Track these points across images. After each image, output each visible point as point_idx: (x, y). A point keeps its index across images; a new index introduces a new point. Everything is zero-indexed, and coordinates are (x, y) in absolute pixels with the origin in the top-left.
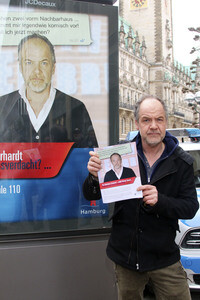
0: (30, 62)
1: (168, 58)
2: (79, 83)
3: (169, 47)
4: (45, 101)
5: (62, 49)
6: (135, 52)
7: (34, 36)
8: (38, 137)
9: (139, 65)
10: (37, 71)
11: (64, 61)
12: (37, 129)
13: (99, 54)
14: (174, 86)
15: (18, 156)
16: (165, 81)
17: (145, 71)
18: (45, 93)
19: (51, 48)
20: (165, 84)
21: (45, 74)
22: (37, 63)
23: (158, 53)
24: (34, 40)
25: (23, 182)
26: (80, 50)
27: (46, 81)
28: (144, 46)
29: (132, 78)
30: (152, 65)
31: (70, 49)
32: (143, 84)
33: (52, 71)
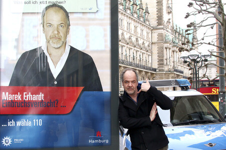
0: (50, 25)
1: (168, 22)
2: (88, 41)
3: (169, 13)
4: (61, 55)
5: (75, 15)
6: (139, 17)
7: (54, 5)
8: (56, 83)
9: (143, 28)
10: (56, 32)
11: (77, 24)
12: (55, 76)
13: (103, 19)
14: (174, 46)
15: (40, 97)
16: (166, 42)
17: (148, 33)
18: (62, 49)
19: (67, 14)
20: (166, 45)
21: (62, 34)
22: (56, 26)
23: (160, 18)
24: (54, 8)
25: (44, 117)
26: (89, 16)
27: (63, 40)
28: (147, 12)
29: (137, 39)
30: (155, 29)
31: (81, 15)
32: (146, 45)
33: (67, 32)
